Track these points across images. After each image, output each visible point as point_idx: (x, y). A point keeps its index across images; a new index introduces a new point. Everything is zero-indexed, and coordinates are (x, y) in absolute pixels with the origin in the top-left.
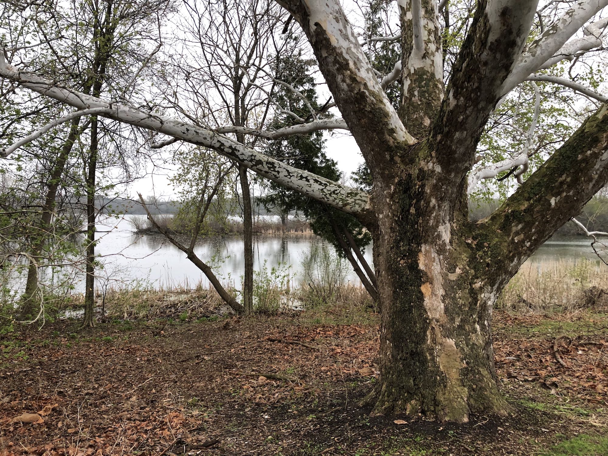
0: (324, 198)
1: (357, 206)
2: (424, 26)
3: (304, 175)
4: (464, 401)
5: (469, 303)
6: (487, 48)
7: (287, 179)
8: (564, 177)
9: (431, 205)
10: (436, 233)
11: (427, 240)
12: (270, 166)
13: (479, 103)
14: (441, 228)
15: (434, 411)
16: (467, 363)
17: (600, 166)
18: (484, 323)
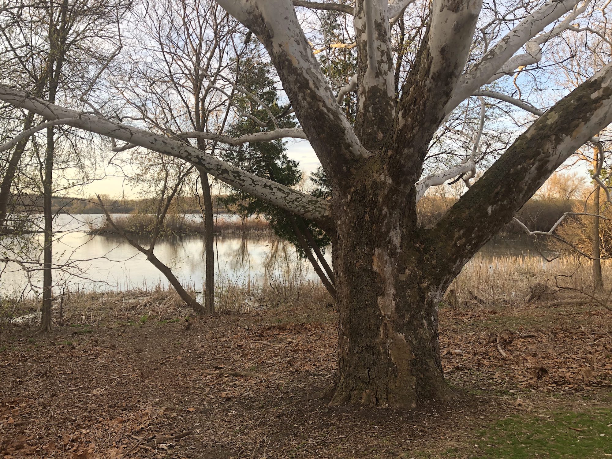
0: (287, 206)
1: (317, 213)
2: (378, 48)
3: (268, 184)
4: (413, 389)
5: (418, 301)
6: (430, 77)
7: (252, 187)
8: (499, 188)
9: (383, 213)
10: (388, 238)
11: (380, 245)
12: (235, 175)
13: (424, 124)
14: (392, 233)
15: (387, 398)
16: (415, 355)
17: (529, 179)
18: (431, 319)
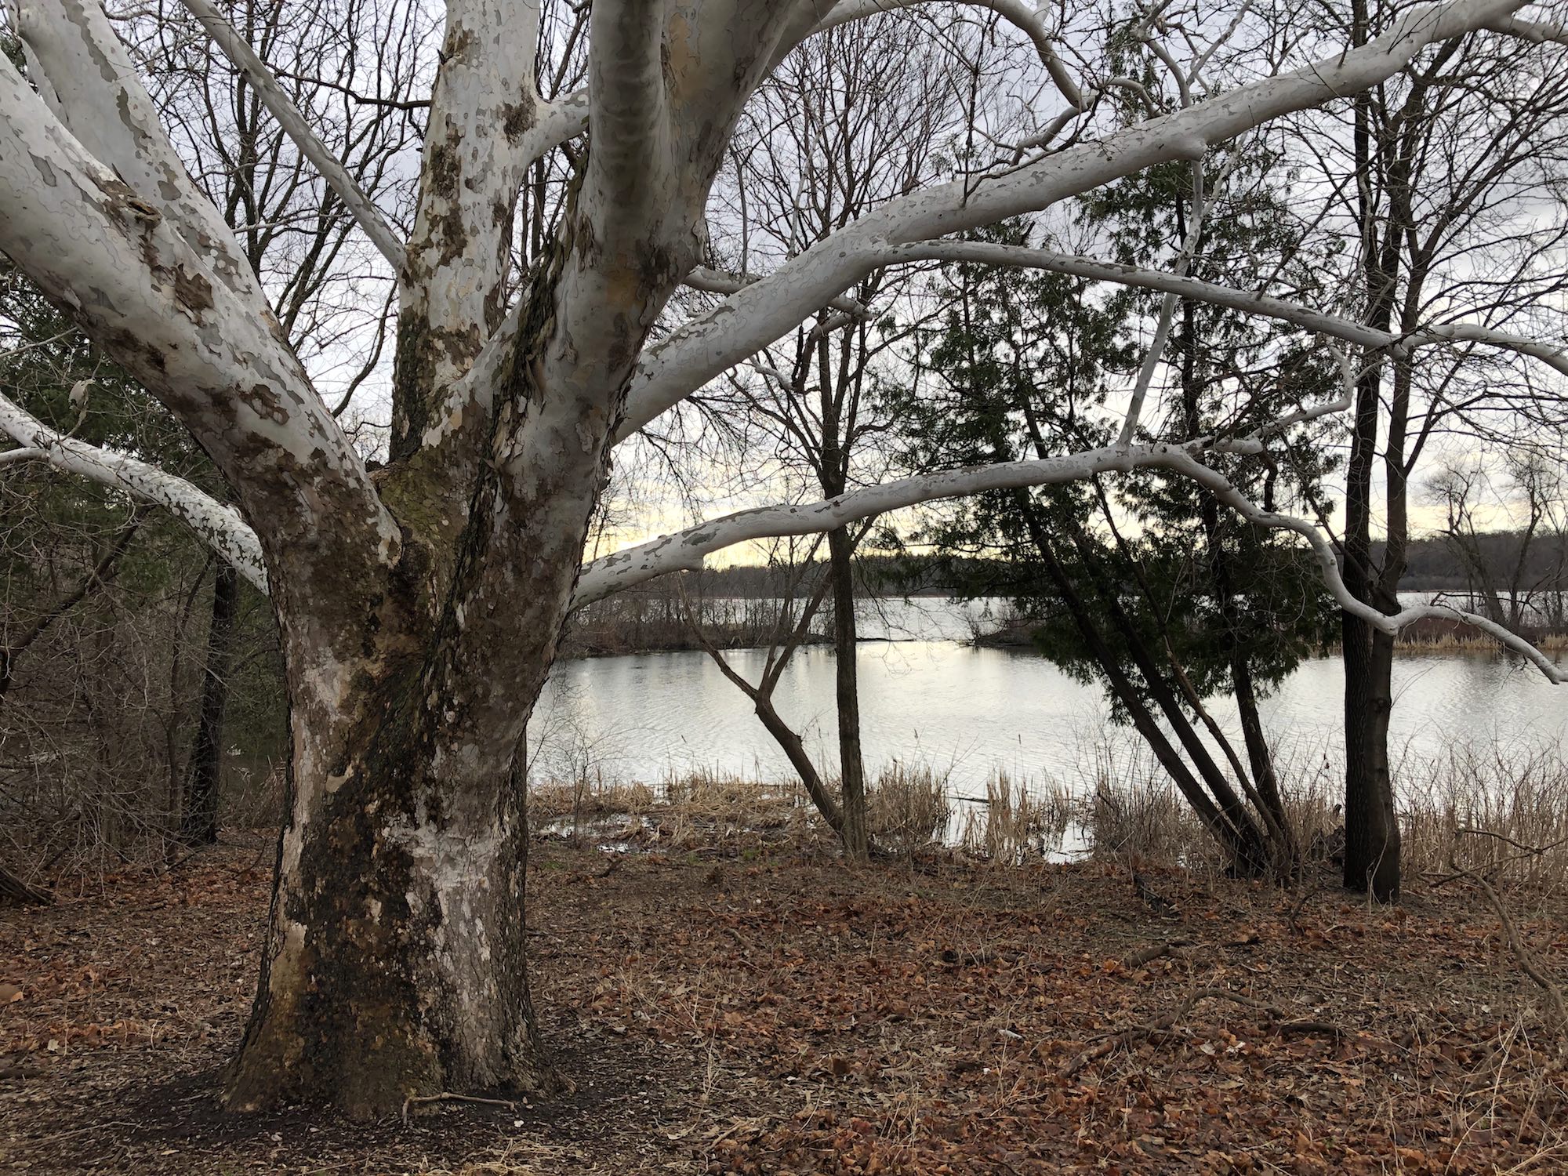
2: (426, 212)
5: (355, 847)
10: (302, 686)
14: (311, 675)
16: (318, 983)
